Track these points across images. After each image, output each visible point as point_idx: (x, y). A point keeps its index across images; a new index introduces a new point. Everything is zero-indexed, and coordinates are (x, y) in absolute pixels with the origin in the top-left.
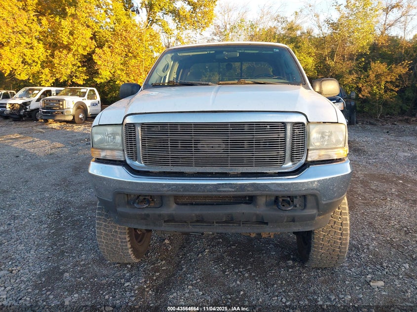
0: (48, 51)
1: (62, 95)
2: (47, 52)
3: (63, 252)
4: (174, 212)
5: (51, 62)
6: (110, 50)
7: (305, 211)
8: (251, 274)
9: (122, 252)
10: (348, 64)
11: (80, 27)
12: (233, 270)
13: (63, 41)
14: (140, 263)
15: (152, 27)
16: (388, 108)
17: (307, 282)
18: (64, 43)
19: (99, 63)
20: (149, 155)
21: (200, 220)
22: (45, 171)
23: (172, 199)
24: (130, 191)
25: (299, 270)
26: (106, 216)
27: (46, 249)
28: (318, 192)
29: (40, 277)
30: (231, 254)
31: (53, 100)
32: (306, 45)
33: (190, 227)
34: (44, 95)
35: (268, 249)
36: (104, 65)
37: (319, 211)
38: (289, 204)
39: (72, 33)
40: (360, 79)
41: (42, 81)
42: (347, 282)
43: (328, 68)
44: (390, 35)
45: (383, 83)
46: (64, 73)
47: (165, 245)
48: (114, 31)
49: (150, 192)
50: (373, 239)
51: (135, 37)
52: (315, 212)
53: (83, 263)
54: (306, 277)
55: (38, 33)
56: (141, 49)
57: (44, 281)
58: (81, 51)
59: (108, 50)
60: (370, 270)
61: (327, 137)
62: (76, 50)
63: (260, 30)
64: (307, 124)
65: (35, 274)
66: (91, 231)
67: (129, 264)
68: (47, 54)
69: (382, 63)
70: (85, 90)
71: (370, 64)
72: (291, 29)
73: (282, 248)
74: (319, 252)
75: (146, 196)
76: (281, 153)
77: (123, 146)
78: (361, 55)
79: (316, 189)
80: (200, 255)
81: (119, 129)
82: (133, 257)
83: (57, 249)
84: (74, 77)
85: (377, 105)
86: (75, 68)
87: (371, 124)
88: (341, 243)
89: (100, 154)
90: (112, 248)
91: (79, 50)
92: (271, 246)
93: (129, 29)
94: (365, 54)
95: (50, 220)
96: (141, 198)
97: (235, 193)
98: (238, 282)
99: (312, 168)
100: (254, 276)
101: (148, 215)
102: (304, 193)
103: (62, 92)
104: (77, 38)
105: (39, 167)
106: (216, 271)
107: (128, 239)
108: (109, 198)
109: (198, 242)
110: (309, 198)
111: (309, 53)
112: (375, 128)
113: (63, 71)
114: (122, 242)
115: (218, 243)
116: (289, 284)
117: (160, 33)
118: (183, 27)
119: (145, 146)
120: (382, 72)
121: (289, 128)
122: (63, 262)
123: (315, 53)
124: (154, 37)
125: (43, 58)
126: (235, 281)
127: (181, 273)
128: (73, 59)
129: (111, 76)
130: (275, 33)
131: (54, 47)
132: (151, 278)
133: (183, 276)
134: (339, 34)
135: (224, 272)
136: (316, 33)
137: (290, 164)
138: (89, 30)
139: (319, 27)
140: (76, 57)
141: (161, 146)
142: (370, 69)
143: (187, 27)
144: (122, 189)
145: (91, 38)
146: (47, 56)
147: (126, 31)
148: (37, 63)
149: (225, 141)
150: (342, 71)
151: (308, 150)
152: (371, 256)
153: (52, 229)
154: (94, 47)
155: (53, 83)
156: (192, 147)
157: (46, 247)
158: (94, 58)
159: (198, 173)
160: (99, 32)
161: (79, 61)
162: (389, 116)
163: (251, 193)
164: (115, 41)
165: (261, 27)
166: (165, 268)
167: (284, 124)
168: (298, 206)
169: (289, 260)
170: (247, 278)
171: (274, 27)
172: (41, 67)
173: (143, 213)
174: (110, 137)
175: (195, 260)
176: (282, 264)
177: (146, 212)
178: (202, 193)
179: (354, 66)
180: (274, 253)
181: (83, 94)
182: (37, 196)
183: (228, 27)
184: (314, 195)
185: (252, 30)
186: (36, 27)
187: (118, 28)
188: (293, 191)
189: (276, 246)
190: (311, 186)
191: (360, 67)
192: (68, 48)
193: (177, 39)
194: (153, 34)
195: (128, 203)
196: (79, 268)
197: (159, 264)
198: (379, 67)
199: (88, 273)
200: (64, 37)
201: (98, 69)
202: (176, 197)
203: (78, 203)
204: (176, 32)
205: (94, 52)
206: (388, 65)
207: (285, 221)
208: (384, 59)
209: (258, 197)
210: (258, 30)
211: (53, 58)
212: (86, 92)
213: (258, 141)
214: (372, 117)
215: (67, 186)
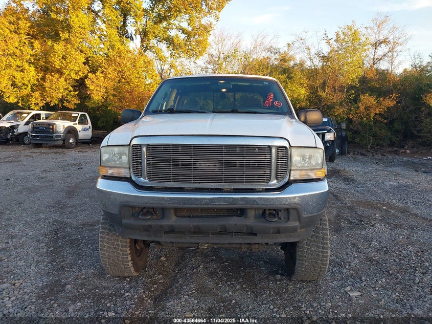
0: (39, 74)
1: (51, 119)
2: (38, 76)
3: (63, 268)
4: (174, 223)
5: (42, 86)
6: (103, 75)
7: (289, 223)
8: (242, 286)
9: (123, 264)
10: (339, 96)
11: (73, 52)
12: (226, 283)
13: (55, 65)
14: (138, 277)
15: (146, 54)
16: (378, 139)
17: (293, 293)
18: (56, 67)
19: (92, 87)
20: (153, 172)
21: (198, 231)
22: (38, 194)
23: (172, 212)
24: (135, 204)
25: (286, 283)
26: (109, 230)
27: (46, 265)
28: (299, 206)
29: (42, 289)
30: (224, 269)
31: (43, 124)
32: (298, 76)
33: (188, 238)
34: (33, 118)
35: (258, 265)
36: (97, 90)
37: (300, 223)
38: (274, 216)
39: (64, 58)
40: (351, 110)
41: (31, 104)
42: (328, 293)
43: (319, 98)
44: (379, 68)
45: (372, 115)
46: (55, 97)
47: (161, 261)
48: (108, 56)
49: (153, 205)
50: (355, 258)
51: (128, 64)
52: (297, 224)
53: (83, 276)
54: (292, 289)
55: (29, 56)
56: (134, 76)
57: (47, 293)
58: (73, 76)
59: (101, 75)
60: (350, 283)
61: (307, 160)
62: (68, 75)
63: (253, 59)
64: (290, 148)
65: (38, 286)
66: (89, 249)
67: (128, 277)
68: (38, 78)
69: (371, 96)
70: (76, 115)
71: (359, 97)
72: (284, 60)
73: (271, 265)
74: (303, 264)
75: (149, 208)
76: (268, 172)
77: (129, 165)
78: (351, 87)
79: (298, 204)
80: (195, 270)
81: (126, 150)
82: (132, 269)
83: (57, 265)
84: (65, 102)
85: (367, 136)
86: (67, 92)
87: (362, 154)
88: (323, 256)
89: (107, 172)
90: (113, 260)
91: (72, 74)
92: (261, 262)
93: (123, 55)
94: (355, 87)
95: (47, 239)
96: (145, 210)
97: (228, 206)
98: (230, 293)
99: (294, 185)
100: (245, 288)
101: (150, 226)
102: (287, 207)
103: (53, 116)
104: (70, 63)
105: (31, 190)
106: (210, 283)
107: (129, 252)
108: (115, 211)
109: (193, 259)
110: (292, 211)
111: (301, 84)
112: (366, 159)
113: (54, 94)
114: (123, 255)
115: (212, 260)
116: (277, 294)
117: (154, 60)
118: (176, 55)
119: (150, 164)
120: (371, 105)
121: (274, 151)
122: (64, 276)
123: (307, 84)
124: (148, 63)
125: (34, 81)
126: (228, 292)
127: (177, 285)
128: (64, 83)
129: (103, 101)
130: (268, 64)
131: (45, 71)
132: (149, 289)
133: (179, 288)
134: (330, 67)
135: (217, 284)
136: (308, 64)
137: (275, 181)
138: (83, 55)
139: (311, 59)
140: (68, 82)
141: (163, 165)
142: (360, 101)
143: (181, 55)
144: (128, 202)
145: (84, 63)
146: (38, 80)
147: (120, 57)
148: (27, 85)
149: (220, 161)
150: (333, 102)
151: (290, 170)
152: (352, 272)
153: (50, 248)
154: (87, 72)
155: (43, 106)
156: (191, 165)
157: (45, 264)
158: (87, 82)
159: (196, 188)
160: (93, 57)
161: (71, 86)
162: (378, 147)
163: (242, 206)
164: (109, 67)
165: (254, 56)
166: (162, 281)
167: (270, 147)
168: (282, 218)
169: (277, 274)
170: (239, 290)
171: (268, 57)
172: (32, 91)
173: (146, 224)
174: (117, 157)
175: (190, 275)
176: (271, 278)
177: (149, 223)
178: (199, 206)
179: (345, 98)
180: (264, 269)
181: (74, 119)
182: (32, 218)
183: (222, 56)
184: (296, 209)
185: (245, 60)
186: (28, 50)
187: (112, 54)
188: (277, 205)
189: (266, 262)
190: (293, 201)
191: (350, 99)
192: (60, 72)
193: (171, 67)
194: (147, 61)
195: (133, 215)
196: (80, 281)
197: (156, 278)
198: (367, 100)
199: (89, 285)
200: (56, 61)
201: (90, 94)
202: (176, 210)
203: (74, 224)
204: (170, 59)
205: (86, 77)
206: (377, 98)
207: (271, 232)
208: (373, 92)
209: (248, 210)
210: (251, 60)
211: (45, 81)
212: (77, 117)
213: (248, 162)
214: (362, 148)
215: (62, 208)
